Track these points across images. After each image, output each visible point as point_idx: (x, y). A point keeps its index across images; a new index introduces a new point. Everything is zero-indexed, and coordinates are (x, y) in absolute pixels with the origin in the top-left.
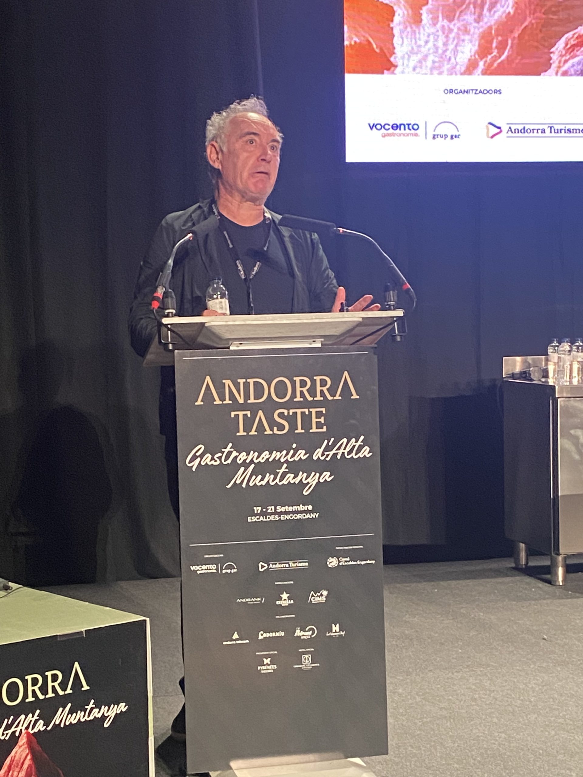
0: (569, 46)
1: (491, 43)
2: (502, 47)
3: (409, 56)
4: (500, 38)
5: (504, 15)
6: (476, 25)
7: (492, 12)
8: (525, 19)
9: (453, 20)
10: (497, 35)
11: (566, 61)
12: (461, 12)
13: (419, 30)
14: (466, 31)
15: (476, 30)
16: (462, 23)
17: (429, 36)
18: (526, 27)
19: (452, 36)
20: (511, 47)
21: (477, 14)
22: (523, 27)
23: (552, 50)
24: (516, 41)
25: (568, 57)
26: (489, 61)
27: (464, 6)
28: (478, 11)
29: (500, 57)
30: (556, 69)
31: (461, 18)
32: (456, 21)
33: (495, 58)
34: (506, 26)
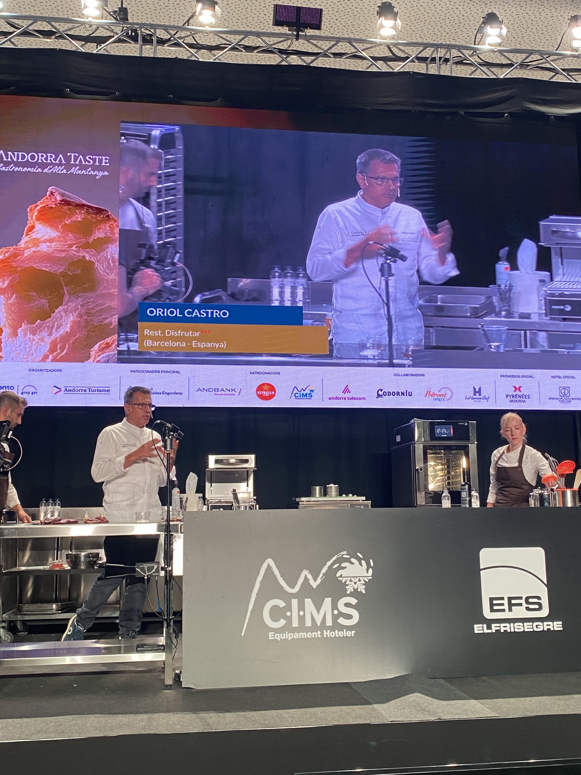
0: (101, 348)
1: (57, 346)
2: (62, 349)
3: (10, 353)
4: (61, 344)
5: (64, 333)
6: (48, 337)
7: (58, 331)
8: (76, 335)
9: (35, 334)
10: (60, 342)
11: (99, 356)
12: (40, 331)
13: (16, 340)
14: (42, 340)
15: (48, 340)
16: (40, 336)
17: (21, 343)
18: (77, 339)
19: (34, 343)
20: (68, 348)
21: (49, 332)
22: (75, 338)
23: (91, 350)
24: (71, 345)
25: (100, 353)
26: (55, 355)
27: (42, 328)
28: (50, 330)
29: (61, 353)
30: (93, 360)
31: (40, 334)
32: (37, 335)
33: (59, 354)
34: (65, 338)
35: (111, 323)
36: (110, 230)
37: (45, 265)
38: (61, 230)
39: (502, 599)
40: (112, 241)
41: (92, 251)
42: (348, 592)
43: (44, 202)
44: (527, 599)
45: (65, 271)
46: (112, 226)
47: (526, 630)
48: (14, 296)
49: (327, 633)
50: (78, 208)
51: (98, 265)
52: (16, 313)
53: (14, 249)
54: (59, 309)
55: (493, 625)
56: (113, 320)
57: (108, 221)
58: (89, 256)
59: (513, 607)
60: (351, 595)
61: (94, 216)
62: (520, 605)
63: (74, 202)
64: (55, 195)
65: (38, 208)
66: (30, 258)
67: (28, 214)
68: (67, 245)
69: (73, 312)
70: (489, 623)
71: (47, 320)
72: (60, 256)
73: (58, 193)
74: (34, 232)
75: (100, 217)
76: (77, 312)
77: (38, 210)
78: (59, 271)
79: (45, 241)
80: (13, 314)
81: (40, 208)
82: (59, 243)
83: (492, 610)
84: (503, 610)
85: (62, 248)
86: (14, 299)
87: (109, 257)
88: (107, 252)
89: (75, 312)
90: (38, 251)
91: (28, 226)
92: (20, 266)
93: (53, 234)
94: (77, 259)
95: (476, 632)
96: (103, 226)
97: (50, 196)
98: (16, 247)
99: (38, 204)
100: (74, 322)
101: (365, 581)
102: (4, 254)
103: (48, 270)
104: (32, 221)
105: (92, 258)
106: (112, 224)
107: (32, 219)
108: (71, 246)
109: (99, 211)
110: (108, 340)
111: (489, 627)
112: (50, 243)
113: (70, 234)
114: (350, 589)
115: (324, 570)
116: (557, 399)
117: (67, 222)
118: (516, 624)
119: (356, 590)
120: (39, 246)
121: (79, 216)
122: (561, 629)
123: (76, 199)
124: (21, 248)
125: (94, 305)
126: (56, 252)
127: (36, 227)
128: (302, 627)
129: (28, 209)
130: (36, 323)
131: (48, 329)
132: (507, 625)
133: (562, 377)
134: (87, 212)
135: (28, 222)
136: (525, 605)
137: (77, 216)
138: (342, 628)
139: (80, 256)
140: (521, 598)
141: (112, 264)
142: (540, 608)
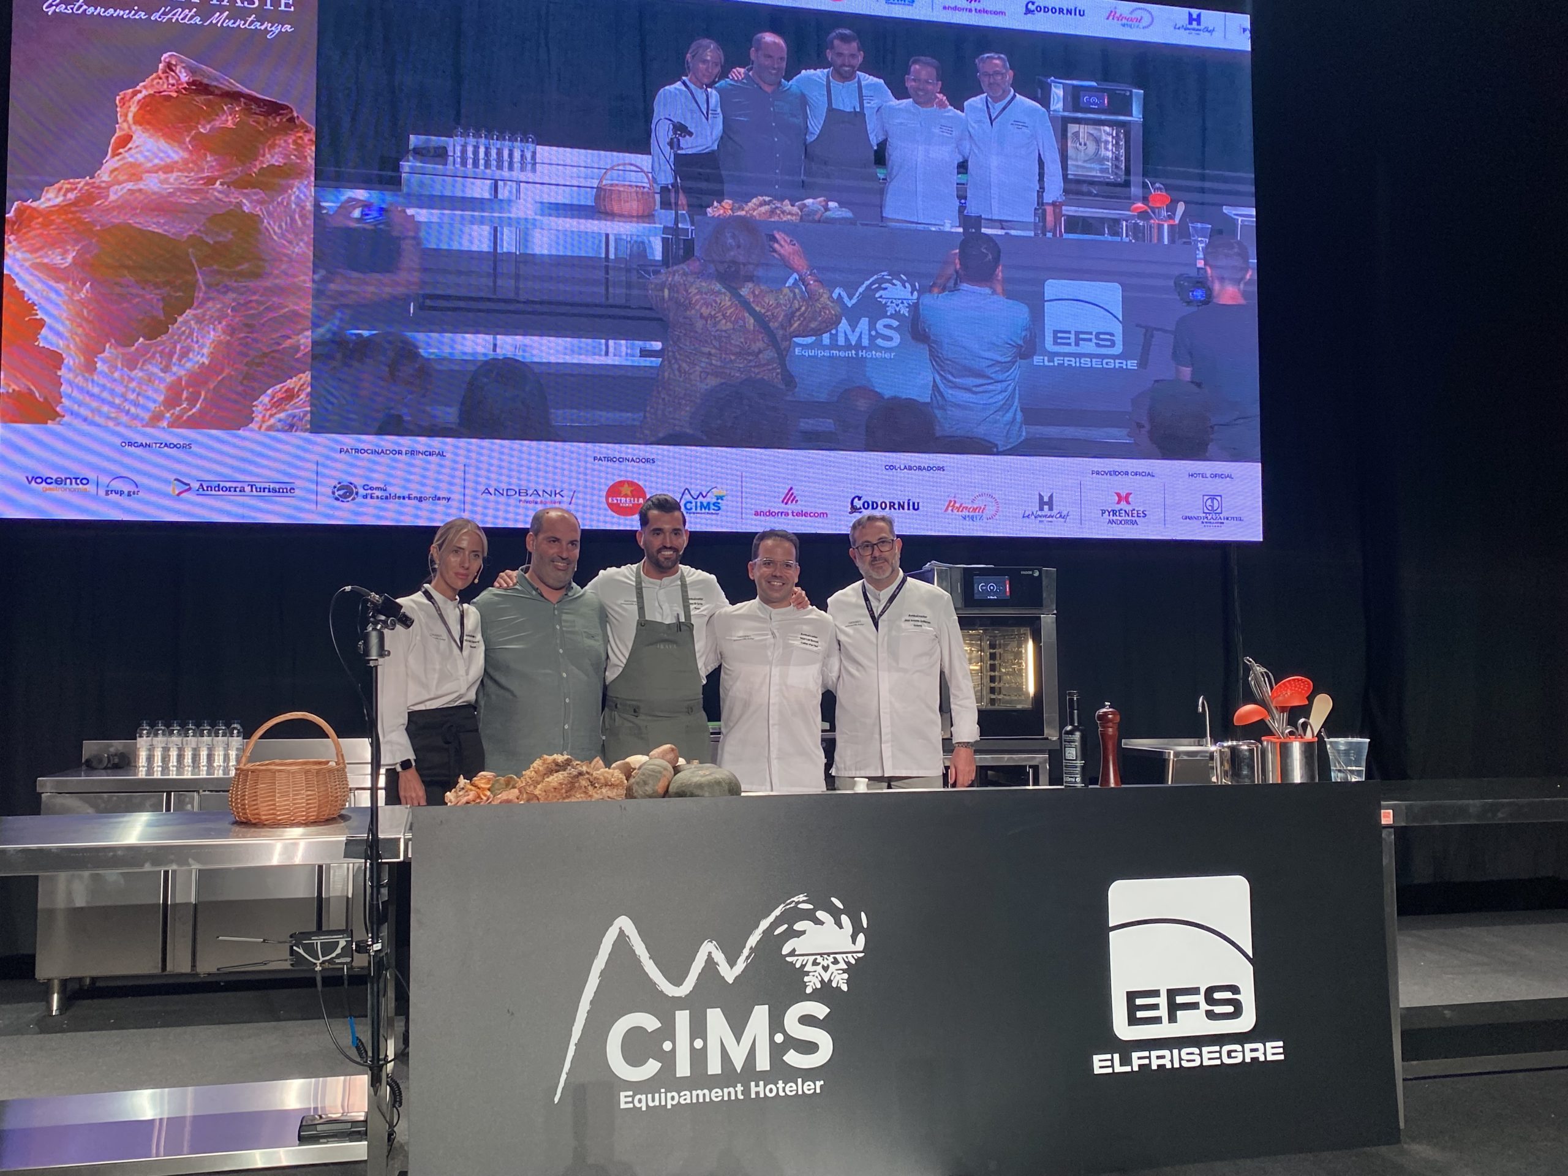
0: (275, 400)
1: (182, 394)
2: (192, 401)
4: (191, 390)
5: (197, 366)
6: (162, 375)
7: (183, 362)
8: (222, 370)
9: (134, 369)
10: (188, 385)
11: (271, 416)
12: (144, 362)
13: (93, 379)
14: (150, 380)
15: (162, 382)
16: (145, 373)
18: (223, 379)
20: (205, 399)
21: (164, 363)
22: (220, 378)
23: (255, 403)
24: (210, 394)
25: (275, 410)
26: (176, 413)
27: (149, 355)
28: (166, 359)
29: (191, 409)
30: (259, 425)
31: (145, 368)
32: (137, 370)
33: (185, 410)
34: (198, 379)
35: (296, 349)
36: (295, 150)
37: (155, 220)
38: (190, 147)
39: (1155, 993)
40: (300, 174)
41: (255, 194)
42: (809, 990)
43: (152, 86)
44: (1210, 991)
45: (198, 234)
46: (300, 141)
47: (1206, 1063)
48: (88, 285)
49: (758, 1089)
50: (228, 100)
51: (269, 224)
52: (91, 322)
53: (87, 184)
54: (184, 315)
55: (1135, 1055)
56: (302, 341)
57: (292, 130)
58: (251, 202)
59: (1179, 1013)
60: (817, 996)
61: (262, 118)
62: (1195, 1006)
63: (216, 87)
64: (177, 71)
65: (140, 96)
66: (122, 206)
67: (118, 109)
68: (202, 178)
69: (216, 323)
70: (1126, 1049)
71: (159, 339)
72: (186, 201)
73: (184, 67)
74: (130, 149)
75: (275, 122)
76: (224, 323)
77: (139, 101)
78: (185, 235)
79: (157, 169)
80: (84, 324)
81: (144, 98)
82: (186, 174)
83: (1133, 1021)
84: (1157, 1020)
85: (193, 184)
86: (87, 292)
87: (293, 206)
88: (290, 196)
89: (220, 323)
90: (140, 190)
91: (116, 135)
92: (99, 221)
93: (175, 154)
94: (224, 210)
95: (1097, 1071)
96: (280, 139)
97: (164, 72)
98: (91, 181)
99: (138, 88)
100: (218, 344)
101: (848, 963)
102: (65, 195)
103: (160, 231)
104: (125, 126)
105: (258, 209)
106: (300, 137)
107: (125, 121)
108: (211, 181)
109: (274, 109)
110: (290, 383)
111: (1126, 1060)
112: (165, 173)
113: (208, 155)
114: (812, 983)
115: (753, 940)
116: (1197, 518)
117: (202, 130)
118: (1184, 1051)
119: (826, 985)
120: (141, 179)
121: (230, 118)
122: (1282, 1057)
123: (222, 81)
124: (104, 182)
125: (262, 308)
126: (179, 194)
127: (135, 137)
128: (699, 1078)
129: (118, 98)
130: (136, 345)
131: (161, 357)
132: (1166, 1053)
133: (1208, 475)
134: (247, 110)
135: (117, 126)
136: (1204, 1007)
137: (224, 118)
138: (793, 1074)
139: (230, 202)
140: (1195, 991)
141: (299, 223)
142: (1237, 1013)
